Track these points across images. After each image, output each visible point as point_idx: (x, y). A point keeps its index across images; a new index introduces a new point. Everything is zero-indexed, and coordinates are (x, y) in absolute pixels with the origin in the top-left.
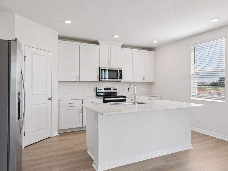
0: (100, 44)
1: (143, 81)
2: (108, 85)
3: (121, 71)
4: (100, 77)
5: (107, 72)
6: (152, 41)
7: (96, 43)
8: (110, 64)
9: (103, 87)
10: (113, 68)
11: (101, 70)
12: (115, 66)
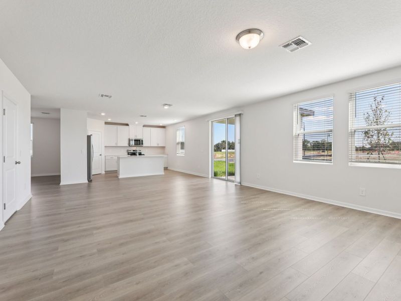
0: (130, 126)
2: (134, 148)
3: (142, 141)
4: (129, 144)
5: (133, 141)
7: (127, 125)
8: (136, 136)
9: (132, 149)
11: (129, 140)
12: (138, 138)
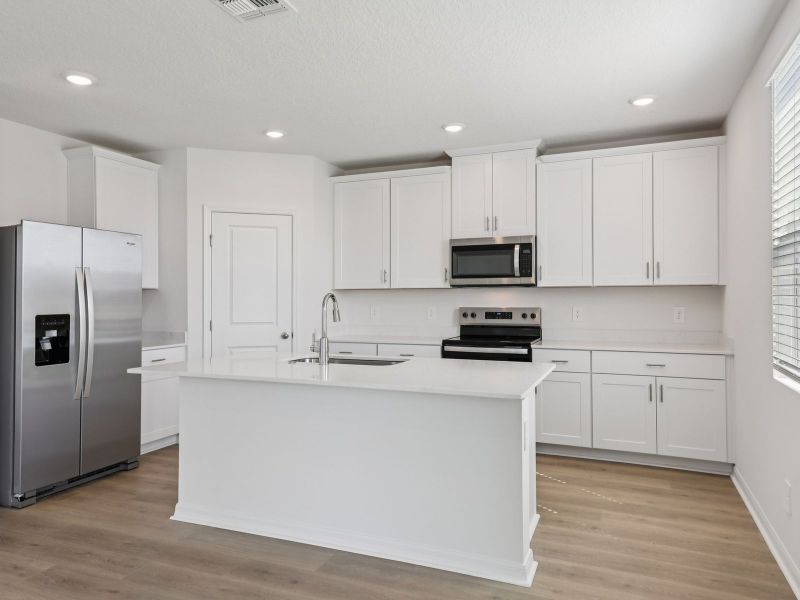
0: (454, 161)
1: (649, 282)
6: (630, 102)
8: (492, 223)
10: (505, 238)
11: (452, 250)
